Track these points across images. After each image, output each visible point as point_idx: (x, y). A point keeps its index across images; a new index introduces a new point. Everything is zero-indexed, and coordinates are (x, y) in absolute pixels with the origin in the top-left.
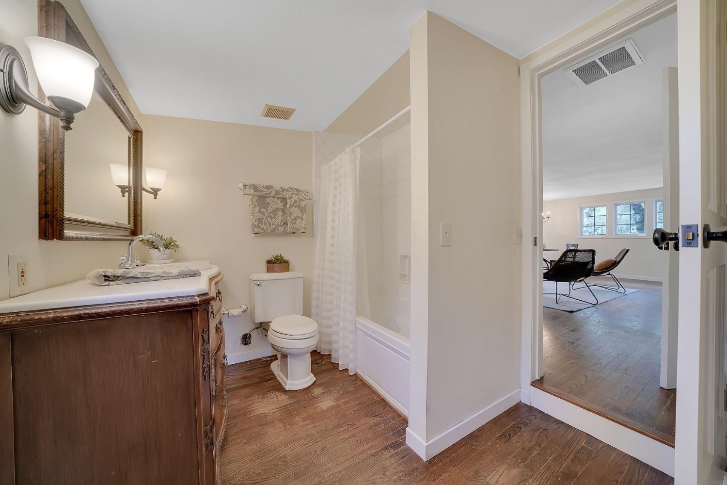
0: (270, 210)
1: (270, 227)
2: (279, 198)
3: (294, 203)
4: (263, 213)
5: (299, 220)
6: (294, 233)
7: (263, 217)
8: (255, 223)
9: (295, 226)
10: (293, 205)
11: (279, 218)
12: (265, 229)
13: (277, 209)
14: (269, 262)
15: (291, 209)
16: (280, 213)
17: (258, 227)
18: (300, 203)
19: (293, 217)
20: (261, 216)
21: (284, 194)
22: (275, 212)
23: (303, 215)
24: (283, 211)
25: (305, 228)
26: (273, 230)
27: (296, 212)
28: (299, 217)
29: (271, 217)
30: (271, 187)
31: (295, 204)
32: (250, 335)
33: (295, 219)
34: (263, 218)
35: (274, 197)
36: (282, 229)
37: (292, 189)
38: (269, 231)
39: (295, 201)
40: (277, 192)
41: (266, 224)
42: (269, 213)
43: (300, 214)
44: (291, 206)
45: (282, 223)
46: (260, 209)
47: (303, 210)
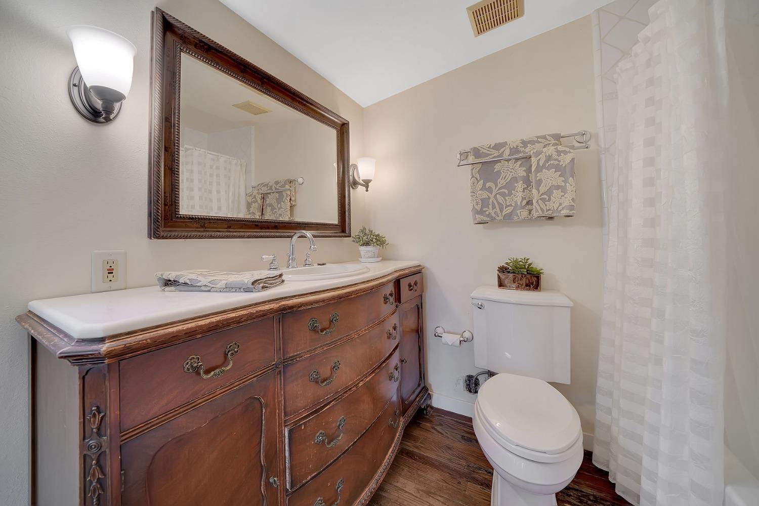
0: (501, 182)
1: (501, 211)
2: (517, 160)
3: (547, 161)
4: (490, 190)
5: (556, 193)
6: (551, 218)
7: (490, 195)
8: (476, 207)
9: (550, 205)
10: (544, 167)
11: (518, 195)
12: (493, 215)
13: (515, 179)
14: (502, 270)
15: (538, 175)
16: (520, 185)
17: (481, 212)
18: (560, 158)
19: (543, 189)
20: (485, 195)
21: (527, 150)
22: (510, 186)
23: (565, 181)
24: (527, 182)
25: (572, 208)
26: (509, 217)
27: (549, 177)
28: (558, 187)
29: (503, 195)
30: (504, 144)
31: (550, 163)
32: (477, 379)
33: (549, 193)
34: (489, 198)
35: (508, 160)
36: (524, 214)
37: (544, 137)
38: (501, 218)
39: (549, 158)
40: (514, 150)
41: (494, 207)
42: (500, 189)
43: (560, 181)
44: (539, 169)
45: (524, 202)
46: (484, 185)
47: (568, 171)
